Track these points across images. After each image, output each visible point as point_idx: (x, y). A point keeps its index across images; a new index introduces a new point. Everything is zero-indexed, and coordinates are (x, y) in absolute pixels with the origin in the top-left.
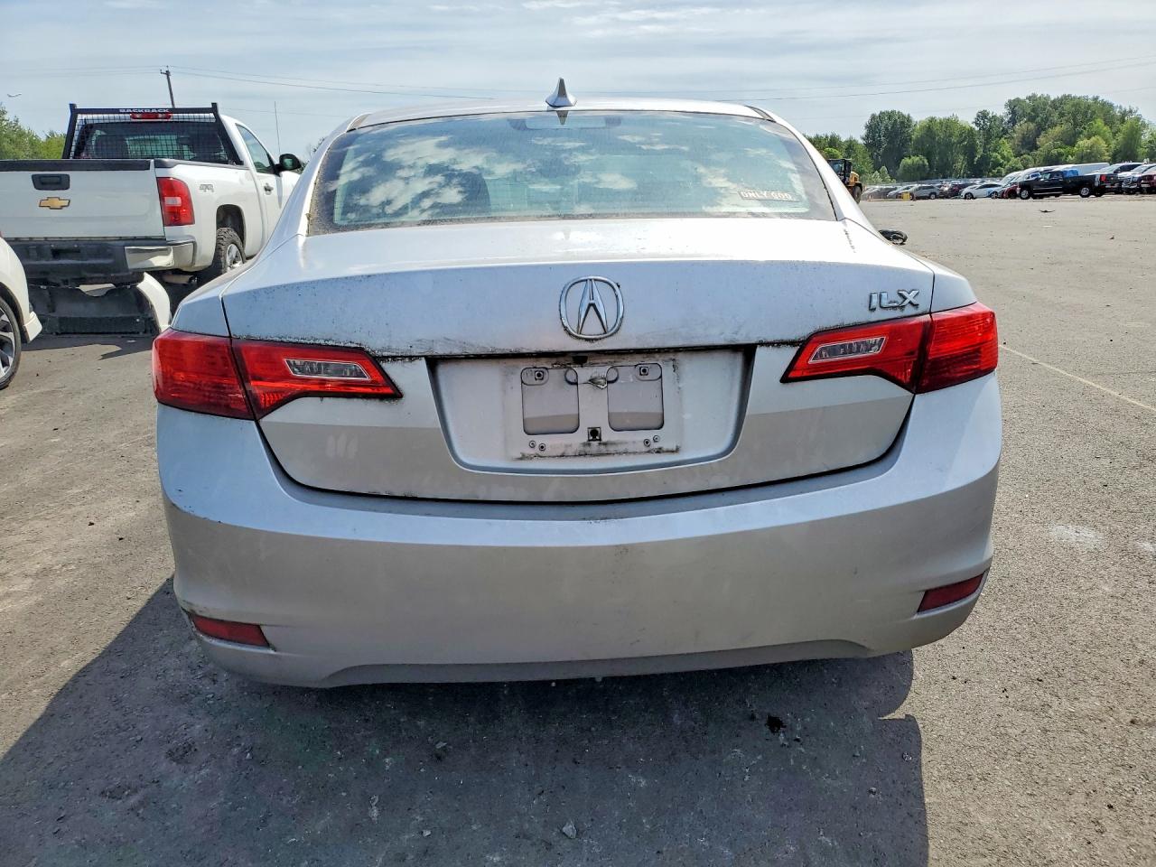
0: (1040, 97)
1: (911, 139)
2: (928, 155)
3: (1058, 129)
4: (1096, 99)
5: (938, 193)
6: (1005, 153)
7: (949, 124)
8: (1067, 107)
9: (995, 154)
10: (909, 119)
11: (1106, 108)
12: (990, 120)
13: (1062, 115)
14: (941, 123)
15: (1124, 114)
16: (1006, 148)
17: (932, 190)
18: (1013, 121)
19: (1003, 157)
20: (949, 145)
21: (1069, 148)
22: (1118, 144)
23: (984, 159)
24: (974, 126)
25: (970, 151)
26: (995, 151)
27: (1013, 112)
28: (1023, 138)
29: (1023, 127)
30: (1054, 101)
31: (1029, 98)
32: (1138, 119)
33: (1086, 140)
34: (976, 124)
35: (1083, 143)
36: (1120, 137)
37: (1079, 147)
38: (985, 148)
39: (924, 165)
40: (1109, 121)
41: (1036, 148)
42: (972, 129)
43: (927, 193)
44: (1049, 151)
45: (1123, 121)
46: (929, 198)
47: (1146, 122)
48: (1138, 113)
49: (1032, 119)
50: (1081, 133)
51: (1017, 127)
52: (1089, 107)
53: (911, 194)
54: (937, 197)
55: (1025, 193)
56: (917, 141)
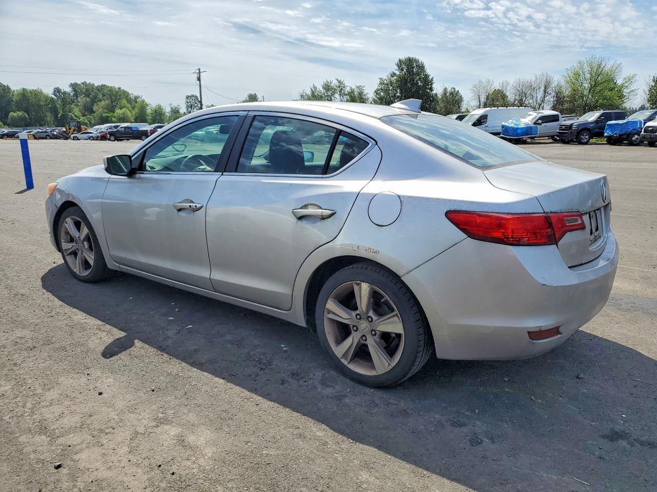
0: (89, 84)
1: (12, 101)
2: (26, 111)
3: (103, 103)
4: (120, 88)
5: (51, 136)
6: (76, 114)
7: (37, 94)
8: (106, 91)
9: (70, 114)
10: (9, 88)
11: (125, 94)
12: (63, 93)
13: (104, 95)
14: (31, 92)
15: (136, 98)
16: (76, 111)
17: (47, 134)
18: (76, 95)
19: (76, 116)
20: (40, 107)
21: (112, 114)
22: (136, 113)
23: (64, 117)
24: (53, 96)
25: (54, 110)
26: (70, 112)
27: (74, 90)
28: (85, 106)
29: (82, 100)
30: (98, 86)
31: (83, 83)
32: (143, 101)
33: (120, 110)
34: (55, 95)
35: (119, 112)
36: (137, 110)
37: (117, 113)
38: (63, 109)
39: (26, 118)
40: (129, 101)
41: (94, 112)
42: (52, 98)
43: (44, 135)
44: (101, 115)
45: (136, 102)
46: (45, 138)
47: (148, 103)
48: (143, 98)
49: (87, 95)
50: (116, 106)
51: (79, 99)
52: (117, 92)
53: (34, 136)
54: (51, 138)
55: (112, 138)
56: (17, 102)
